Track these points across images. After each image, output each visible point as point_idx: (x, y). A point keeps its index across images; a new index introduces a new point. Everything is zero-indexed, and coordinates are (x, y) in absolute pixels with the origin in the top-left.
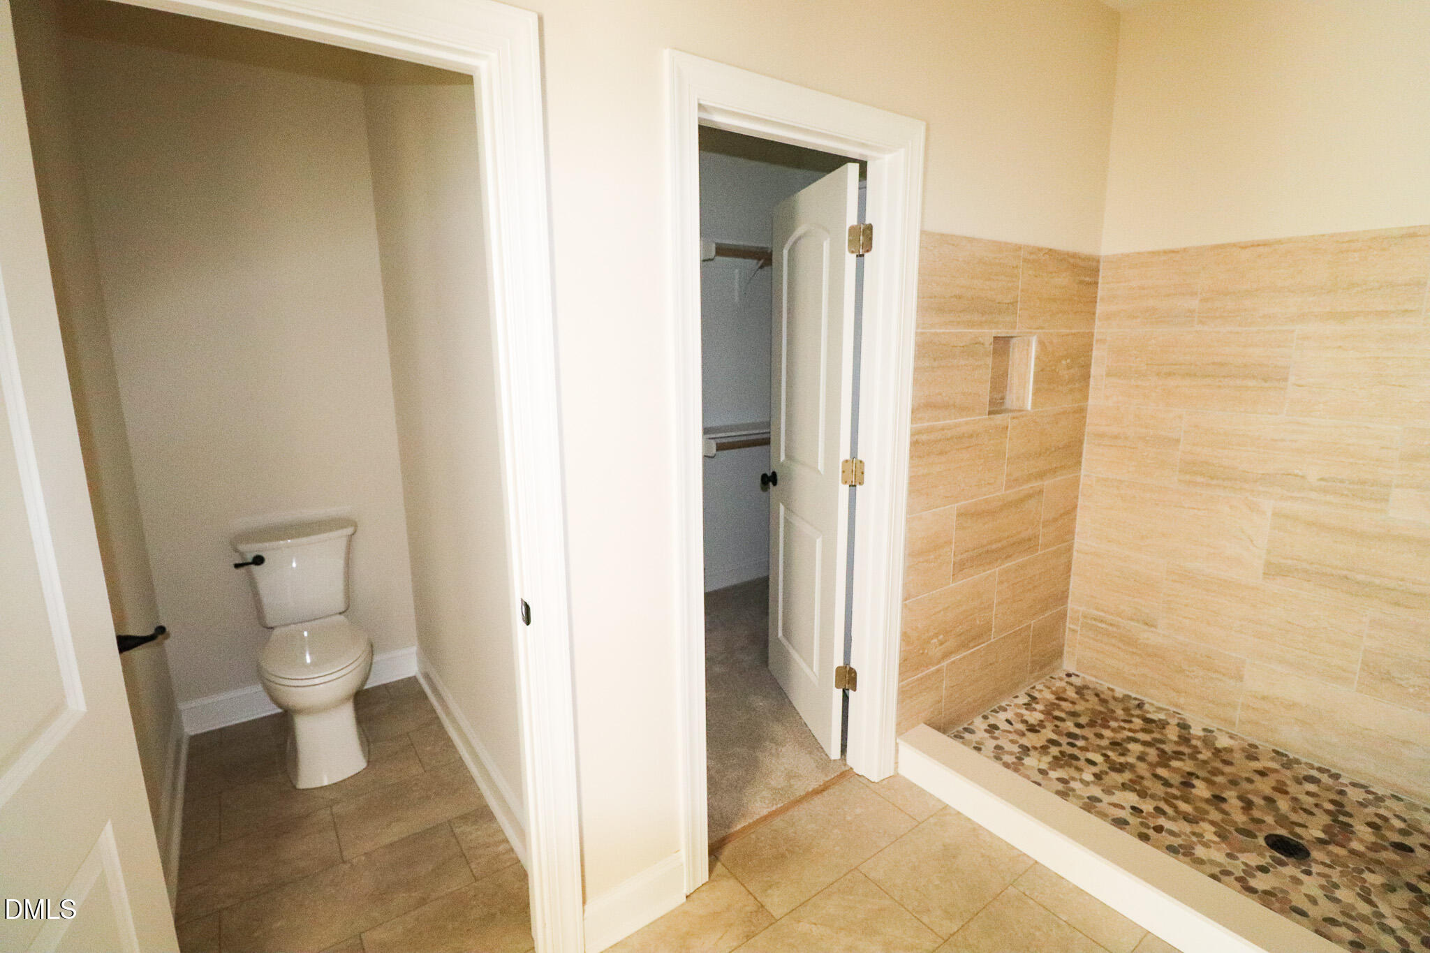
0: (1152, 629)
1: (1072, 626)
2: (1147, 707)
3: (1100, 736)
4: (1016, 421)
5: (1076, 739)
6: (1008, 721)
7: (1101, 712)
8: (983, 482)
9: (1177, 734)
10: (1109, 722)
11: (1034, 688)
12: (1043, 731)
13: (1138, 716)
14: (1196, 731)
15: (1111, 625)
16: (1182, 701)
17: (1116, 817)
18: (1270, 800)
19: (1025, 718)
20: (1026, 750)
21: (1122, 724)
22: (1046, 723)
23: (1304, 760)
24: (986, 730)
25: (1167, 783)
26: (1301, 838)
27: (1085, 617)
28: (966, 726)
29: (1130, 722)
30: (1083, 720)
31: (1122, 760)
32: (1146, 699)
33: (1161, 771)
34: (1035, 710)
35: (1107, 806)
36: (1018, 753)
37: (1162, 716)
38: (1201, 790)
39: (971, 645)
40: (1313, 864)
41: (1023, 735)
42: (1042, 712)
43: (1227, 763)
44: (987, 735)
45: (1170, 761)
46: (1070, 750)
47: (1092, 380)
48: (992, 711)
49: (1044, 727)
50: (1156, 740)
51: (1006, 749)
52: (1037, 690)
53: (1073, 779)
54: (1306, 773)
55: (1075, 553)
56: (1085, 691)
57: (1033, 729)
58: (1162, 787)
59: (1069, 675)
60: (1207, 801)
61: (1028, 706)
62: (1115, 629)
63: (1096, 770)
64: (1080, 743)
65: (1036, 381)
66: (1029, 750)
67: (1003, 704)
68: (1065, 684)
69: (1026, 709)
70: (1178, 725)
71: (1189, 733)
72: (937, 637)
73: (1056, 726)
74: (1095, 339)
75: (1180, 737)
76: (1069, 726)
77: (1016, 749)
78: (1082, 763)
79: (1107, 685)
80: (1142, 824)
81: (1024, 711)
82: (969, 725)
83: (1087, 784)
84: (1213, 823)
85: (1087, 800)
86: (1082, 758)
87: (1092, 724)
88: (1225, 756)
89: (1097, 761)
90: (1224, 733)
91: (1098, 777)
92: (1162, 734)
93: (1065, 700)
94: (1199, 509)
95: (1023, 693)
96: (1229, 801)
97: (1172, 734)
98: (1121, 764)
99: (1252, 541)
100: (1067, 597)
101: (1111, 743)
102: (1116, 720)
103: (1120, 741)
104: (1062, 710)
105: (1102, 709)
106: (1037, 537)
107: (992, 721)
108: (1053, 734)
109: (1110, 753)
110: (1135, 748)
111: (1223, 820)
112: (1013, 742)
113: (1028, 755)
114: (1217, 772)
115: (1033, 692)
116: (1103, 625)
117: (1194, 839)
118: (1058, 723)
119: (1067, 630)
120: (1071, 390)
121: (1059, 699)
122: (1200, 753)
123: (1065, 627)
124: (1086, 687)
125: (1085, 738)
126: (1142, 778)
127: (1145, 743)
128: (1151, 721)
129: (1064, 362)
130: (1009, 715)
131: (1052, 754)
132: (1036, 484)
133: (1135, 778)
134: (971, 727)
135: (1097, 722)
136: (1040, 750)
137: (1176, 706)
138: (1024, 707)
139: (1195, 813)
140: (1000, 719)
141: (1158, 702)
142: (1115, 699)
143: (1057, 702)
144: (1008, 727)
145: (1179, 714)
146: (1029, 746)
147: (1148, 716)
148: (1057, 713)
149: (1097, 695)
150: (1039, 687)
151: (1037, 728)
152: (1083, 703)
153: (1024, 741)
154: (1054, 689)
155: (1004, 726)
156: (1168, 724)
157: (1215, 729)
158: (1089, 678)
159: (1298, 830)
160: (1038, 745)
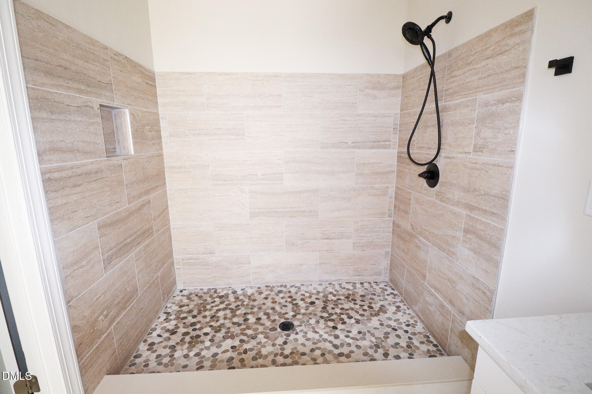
0: (214, 255)
1: (177, 267)
2: (218, 291)
3: (205, 317)
4: (126, 162)
5: (195, 326)
6: (159, 336)
7: (201, 304)
8: (113, 202)
9: (233, 298)
10: (206, 307)
11: (167, 307)
12: (179, 330)
13: (216, 297)
14: (239, 292)
15: (195, 259)
16: (231, 281)
17: (227, 358)
18: (273, 309)
19: (167, 328)
20: (173, 348)
21: (212, 305)
22: (179, 325)
23: (275, 285)
24: (148, 350)
25: (239, 325)
26: (288, 319)
27: (183, 260)
28: (135, 354)
29: (214, 302)
30: (195, 312)
31: (218, 324)
32: (217, 287)
33: (235, 320)
34: (171, 320)
35: (222, 355)
36: (170, 352)
37: (225, 292)
38: (252, 319)
39: (127, 305)
40: (296, 328)
41: (170, 339)
42: (174, 319)
43: (254, 300)
44: (149, 352)
45: (236, 312)
46: (194, 334)
47: (163, 139)
48: (148, 335)
49: (178, 327)
50: (227, 305)
51: (163, 354)
52: (168, 308)
53: (202, 350)
54: (278, 290)
55: (172, 230)
56: (191, 296)
57: (173, 332)
58: (238, 328)
59: (181, 291)
60: (256, 323)
61: (167, 320)
62: (198, 261)
63: (209, 337)
64: (198, 326)
65: (134, 138)
66: (175, 347)
67: (153, 326)
68: (181, 297)
69: (166, 322)
70: (232, 293)
71: (237, 295)
72: (103, 314)
73: (184, 323)
74: (160, 117)
75: (235, 298)
76: (190, 320)
77: (168, 351)
78: (203, 338)
79: (199, 288)
80: (238, 353)
81: (166, 324)
82: (136, 352)
83: (208, 348)
84: (262, 333)
85: (212, 358)
86: (202, 335)
87: (199, 312)
88: (252, 298)
89: (208, 332)
90: (248, 287)
91: (211, 340)
92: (228, 300)
93: (183, 306)
94: (222, 196)
95: (162, 313)
96: (262, 318)
97: (232, 298)
98: (218, 326)
99: (244, 205)
100: (172, 253)
101: (211, 318)
102: (208, 304)
103: (214, 314)
104: (184, 312)
105: (202, 302)
106: (152, 227)
107: (150, 341)
108: (185, 329)
109: (212, 324)
110: (221, 314)
111: (264, 329)
112: (165, 347)
113: (176, 351)
114: (253, 307)
115: (167, 310)
116: (192, 261)
117: (259, 346)
118: (184, 321)
119: (175, 269)
120: (154, 144)
121: (181, 307)
122: (244, 301)
123: (174, 268)
124: (191, 294)
125: (199, 322)
126: (229, 328)
127: (225, 309)
128: (222, 296)
129: (147, 128)
130: (158, 331)
131: (187, 342)
132: (145, 198)
133: (227, 330)
134: (138, 353)
135: (201, 310)
136: (180, 343)
137: (229, 285)
138: (165, 321)
139: (255, 333)
140: (154, 338)
141: (222, 287)
142: (204, 293)
143: (180, 309)
144: (160, 339)
145: (231, 287)
146: (174, 344)
147: (220, 295)
148: (182, 316)
149: (197, 295)
150: (169, 305)
151: (175, 330)
152: (192, 303)
153: (171, 343)
154: (177, 302)
155: (157, 340)
156: (228, 294)
157: (245, 288)
158: (190, 288)
159: (286, 316)
160: (179, 341)
